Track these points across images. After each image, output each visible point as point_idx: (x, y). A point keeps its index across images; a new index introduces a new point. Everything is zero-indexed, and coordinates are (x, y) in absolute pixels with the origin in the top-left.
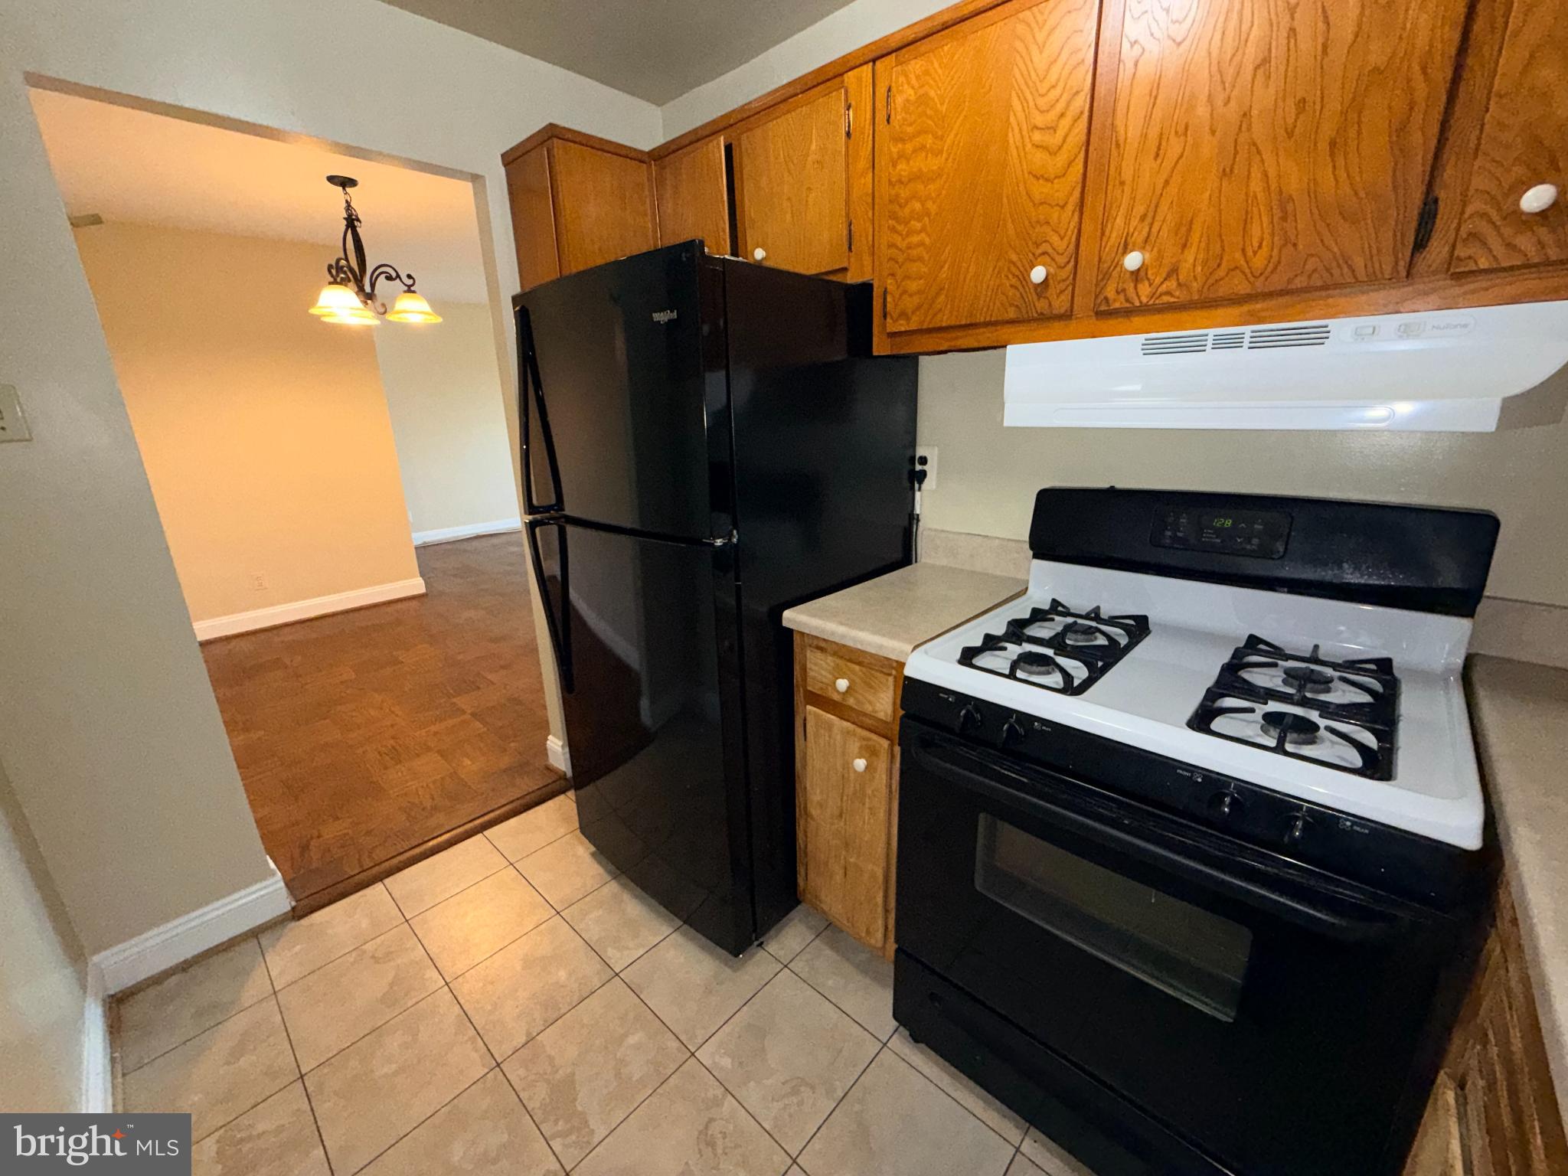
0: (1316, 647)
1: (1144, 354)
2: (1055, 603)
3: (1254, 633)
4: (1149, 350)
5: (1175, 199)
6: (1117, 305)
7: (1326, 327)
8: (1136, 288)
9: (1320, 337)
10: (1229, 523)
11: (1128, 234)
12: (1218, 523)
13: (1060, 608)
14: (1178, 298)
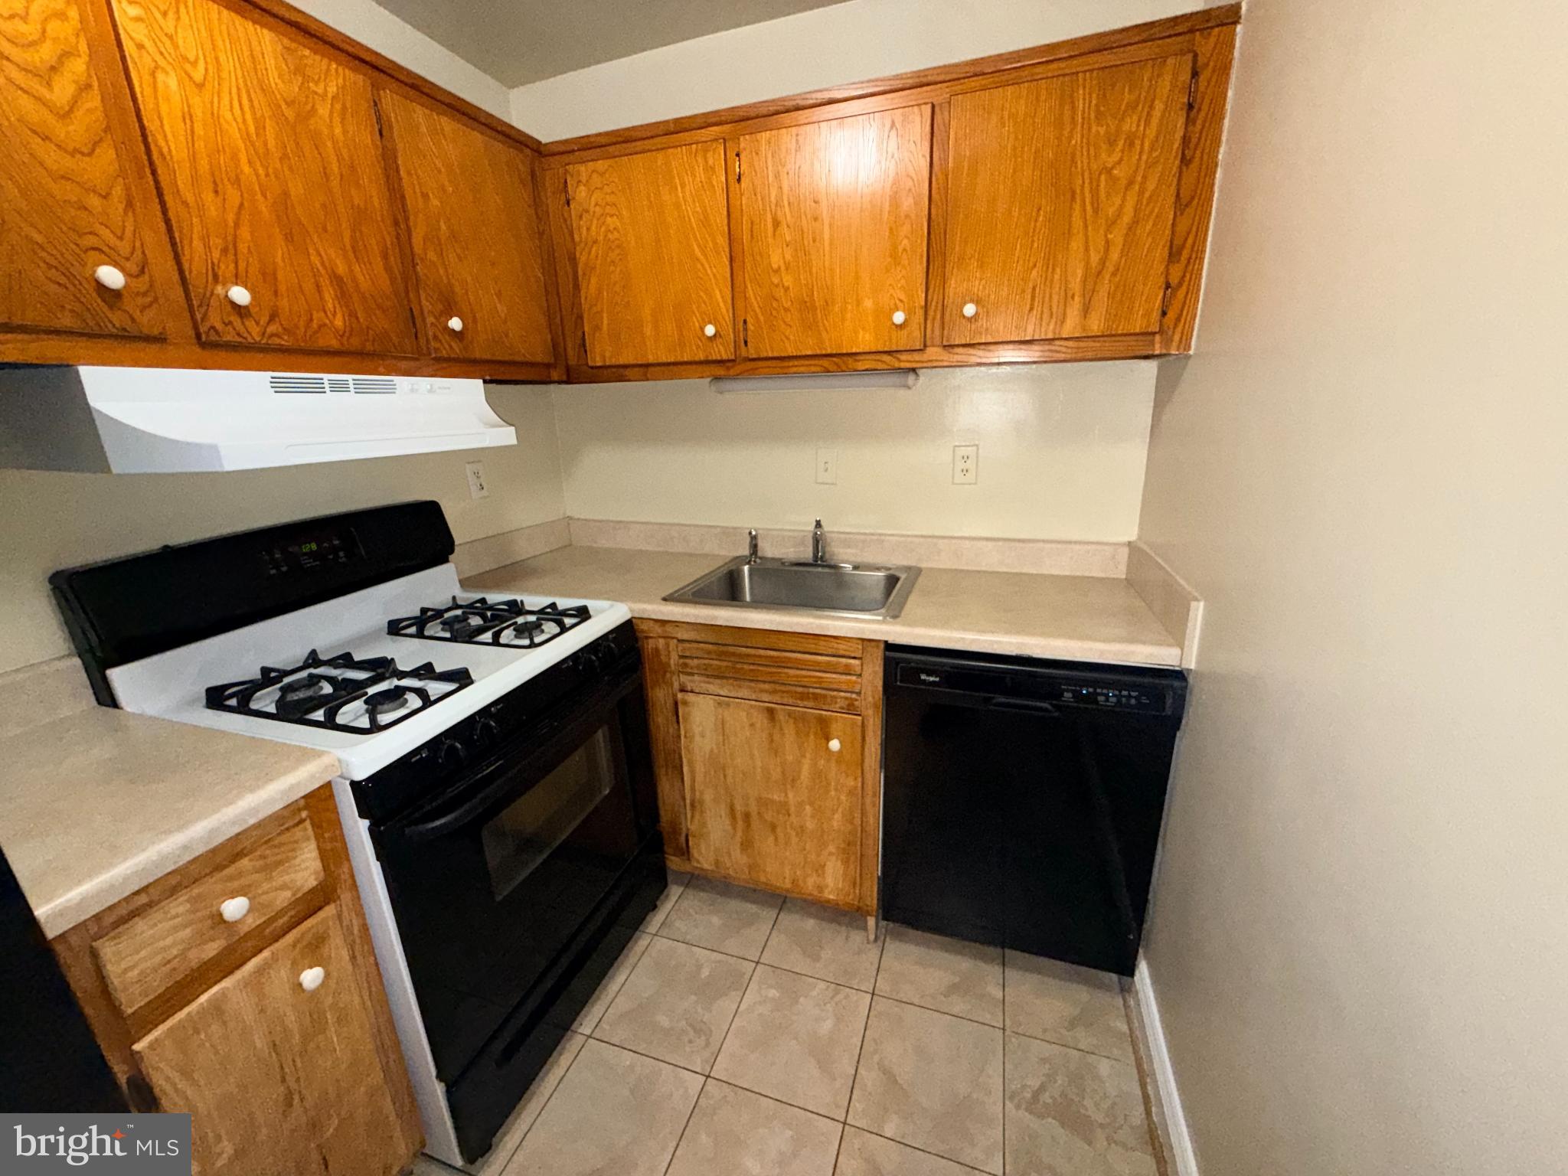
0: (454, 598)
1: (276, 392)
2: (265, 671)
3: (391, 618)
4: (278, 387)
5: (251, 245)
6: (228, 338)
7: (392, 381)
8: (243, 323)
9: (391, 390)
10: (314, 547)
11: (213, 263)
12: (306, 548)
13: (273, 674)
14: (286, 341)
